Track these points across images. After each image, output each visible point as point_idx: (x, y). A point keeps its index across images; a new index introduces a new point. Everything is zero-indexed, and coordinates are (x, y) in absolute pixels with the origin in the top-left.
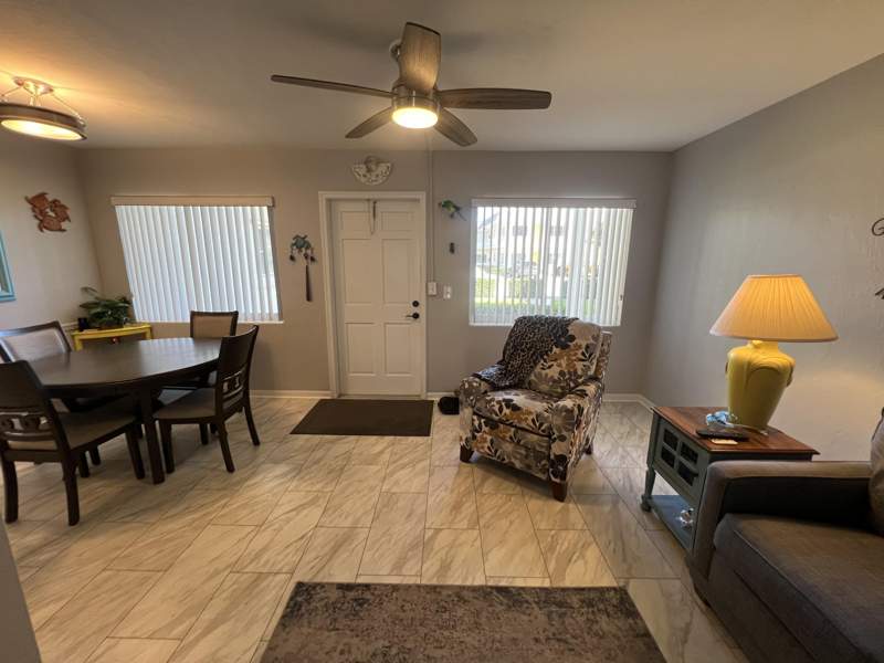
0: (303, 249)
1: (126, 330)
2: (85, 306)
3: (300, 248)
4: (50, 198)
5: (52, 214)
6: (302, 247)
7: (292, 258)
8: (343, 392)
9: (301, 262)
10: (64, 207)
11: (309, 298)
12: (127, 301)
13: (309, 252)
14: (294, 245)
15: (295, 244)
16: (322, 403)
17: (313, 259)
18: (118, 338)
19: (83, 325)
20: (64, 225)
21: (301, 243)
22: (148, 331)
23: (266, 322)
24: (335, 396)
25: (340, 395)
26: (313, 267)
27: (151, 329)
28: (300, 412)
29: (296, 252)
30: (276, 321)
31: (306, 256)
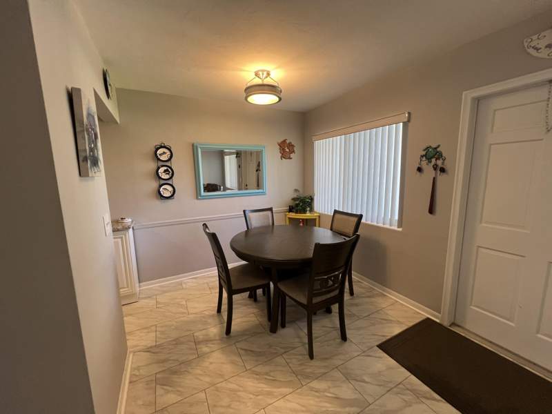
0: (433, 160)
1: (308, 215)
2: (294, 199)
3: (429, 160)
4: (288, 142)
5: (288, 150)
6: (432, 158)
7: (420, 170)
8: (458, 322)
9: (429, 172)
10: (293, 146)
11: (431, 211)
12: (312, 199)
13: (439, 163)
14: (422, 156)
15: (425, 155)
16: (427, 322)
17: (443, 170)
18: (303, 220)
19: (291, 210)
20: (292, 155)
21: (432, 154)
22: (317, 218)
23: (387, 226)
24: (446, 324)
25: (453, 324)
26: (441, 178)
27: (319, 217)
28: (399, 323)
29: (424, 163)
30: (395, 228)
31: (435, 167)
